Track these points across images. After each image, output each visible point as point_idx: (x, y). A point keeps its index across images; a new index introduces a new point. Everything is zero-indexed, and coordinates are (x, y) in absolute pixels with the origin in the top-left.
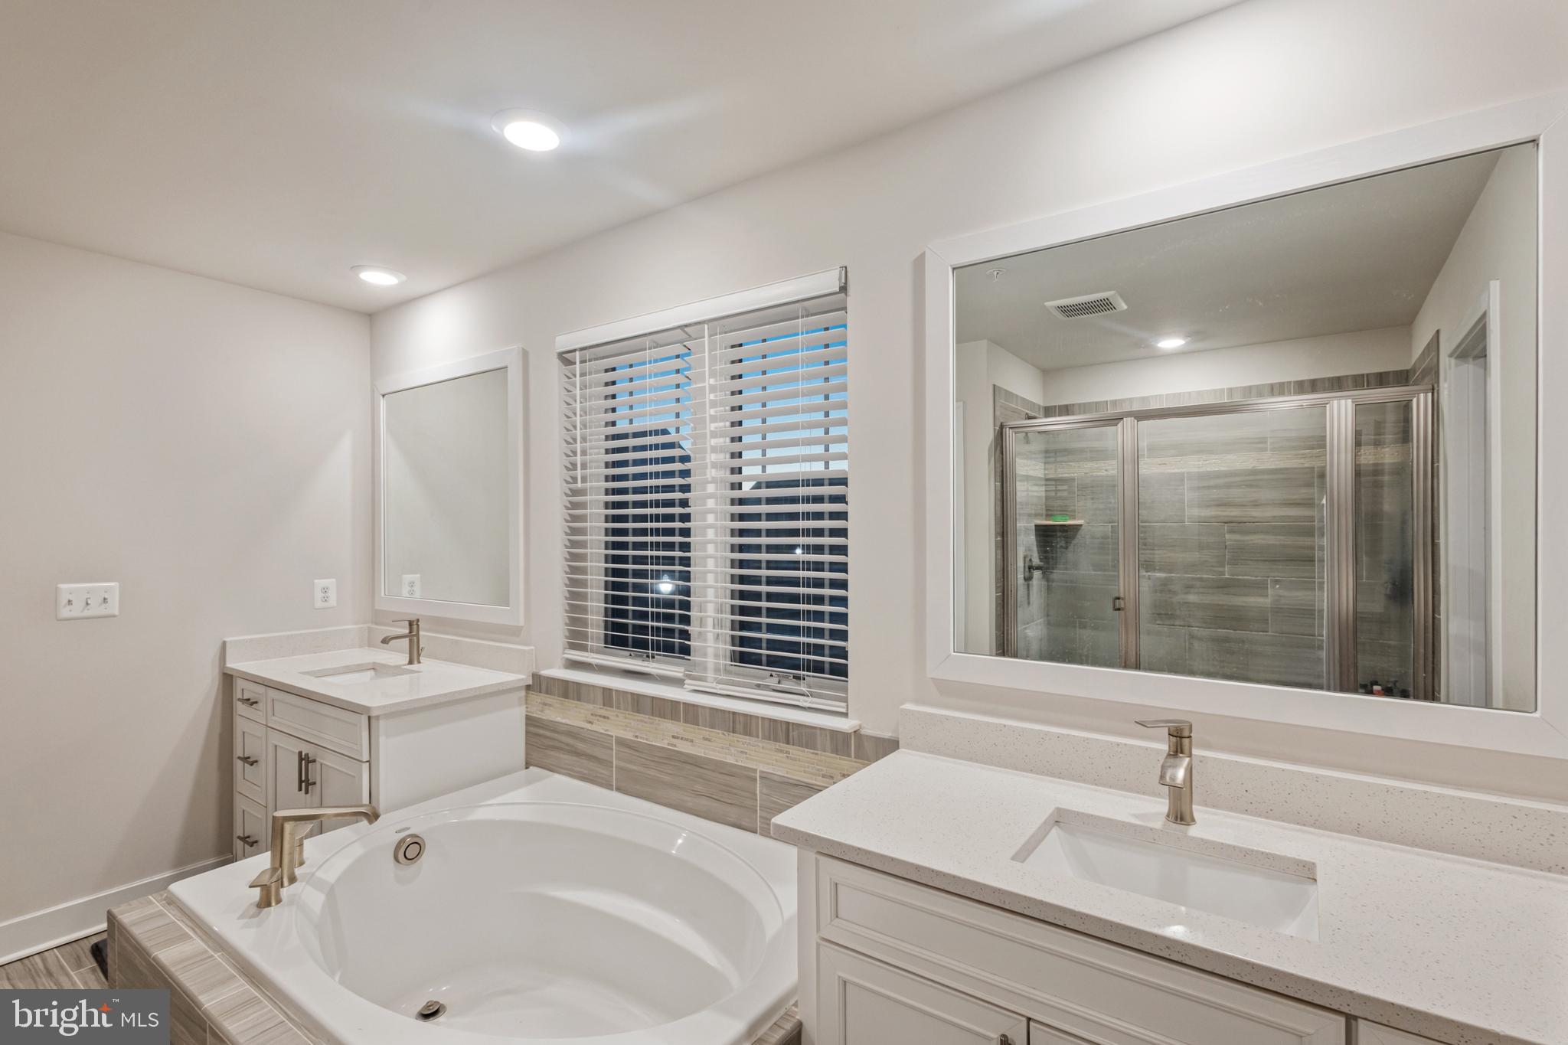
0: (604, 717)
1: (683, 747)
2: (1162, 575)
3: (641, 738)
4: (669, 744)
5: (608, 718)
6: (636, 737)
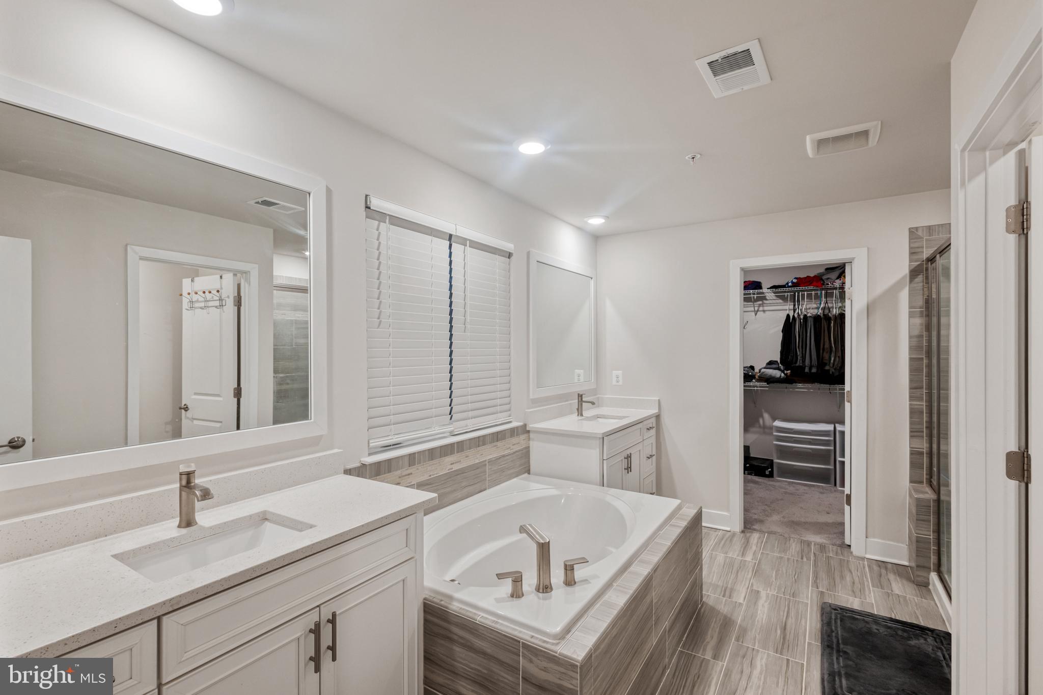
0: (409, 475)
1: (456, 467)
2: (282, 375)
3: (433, 475)
4: (449, 470)
5: (411, 474)
6: (430, 476)
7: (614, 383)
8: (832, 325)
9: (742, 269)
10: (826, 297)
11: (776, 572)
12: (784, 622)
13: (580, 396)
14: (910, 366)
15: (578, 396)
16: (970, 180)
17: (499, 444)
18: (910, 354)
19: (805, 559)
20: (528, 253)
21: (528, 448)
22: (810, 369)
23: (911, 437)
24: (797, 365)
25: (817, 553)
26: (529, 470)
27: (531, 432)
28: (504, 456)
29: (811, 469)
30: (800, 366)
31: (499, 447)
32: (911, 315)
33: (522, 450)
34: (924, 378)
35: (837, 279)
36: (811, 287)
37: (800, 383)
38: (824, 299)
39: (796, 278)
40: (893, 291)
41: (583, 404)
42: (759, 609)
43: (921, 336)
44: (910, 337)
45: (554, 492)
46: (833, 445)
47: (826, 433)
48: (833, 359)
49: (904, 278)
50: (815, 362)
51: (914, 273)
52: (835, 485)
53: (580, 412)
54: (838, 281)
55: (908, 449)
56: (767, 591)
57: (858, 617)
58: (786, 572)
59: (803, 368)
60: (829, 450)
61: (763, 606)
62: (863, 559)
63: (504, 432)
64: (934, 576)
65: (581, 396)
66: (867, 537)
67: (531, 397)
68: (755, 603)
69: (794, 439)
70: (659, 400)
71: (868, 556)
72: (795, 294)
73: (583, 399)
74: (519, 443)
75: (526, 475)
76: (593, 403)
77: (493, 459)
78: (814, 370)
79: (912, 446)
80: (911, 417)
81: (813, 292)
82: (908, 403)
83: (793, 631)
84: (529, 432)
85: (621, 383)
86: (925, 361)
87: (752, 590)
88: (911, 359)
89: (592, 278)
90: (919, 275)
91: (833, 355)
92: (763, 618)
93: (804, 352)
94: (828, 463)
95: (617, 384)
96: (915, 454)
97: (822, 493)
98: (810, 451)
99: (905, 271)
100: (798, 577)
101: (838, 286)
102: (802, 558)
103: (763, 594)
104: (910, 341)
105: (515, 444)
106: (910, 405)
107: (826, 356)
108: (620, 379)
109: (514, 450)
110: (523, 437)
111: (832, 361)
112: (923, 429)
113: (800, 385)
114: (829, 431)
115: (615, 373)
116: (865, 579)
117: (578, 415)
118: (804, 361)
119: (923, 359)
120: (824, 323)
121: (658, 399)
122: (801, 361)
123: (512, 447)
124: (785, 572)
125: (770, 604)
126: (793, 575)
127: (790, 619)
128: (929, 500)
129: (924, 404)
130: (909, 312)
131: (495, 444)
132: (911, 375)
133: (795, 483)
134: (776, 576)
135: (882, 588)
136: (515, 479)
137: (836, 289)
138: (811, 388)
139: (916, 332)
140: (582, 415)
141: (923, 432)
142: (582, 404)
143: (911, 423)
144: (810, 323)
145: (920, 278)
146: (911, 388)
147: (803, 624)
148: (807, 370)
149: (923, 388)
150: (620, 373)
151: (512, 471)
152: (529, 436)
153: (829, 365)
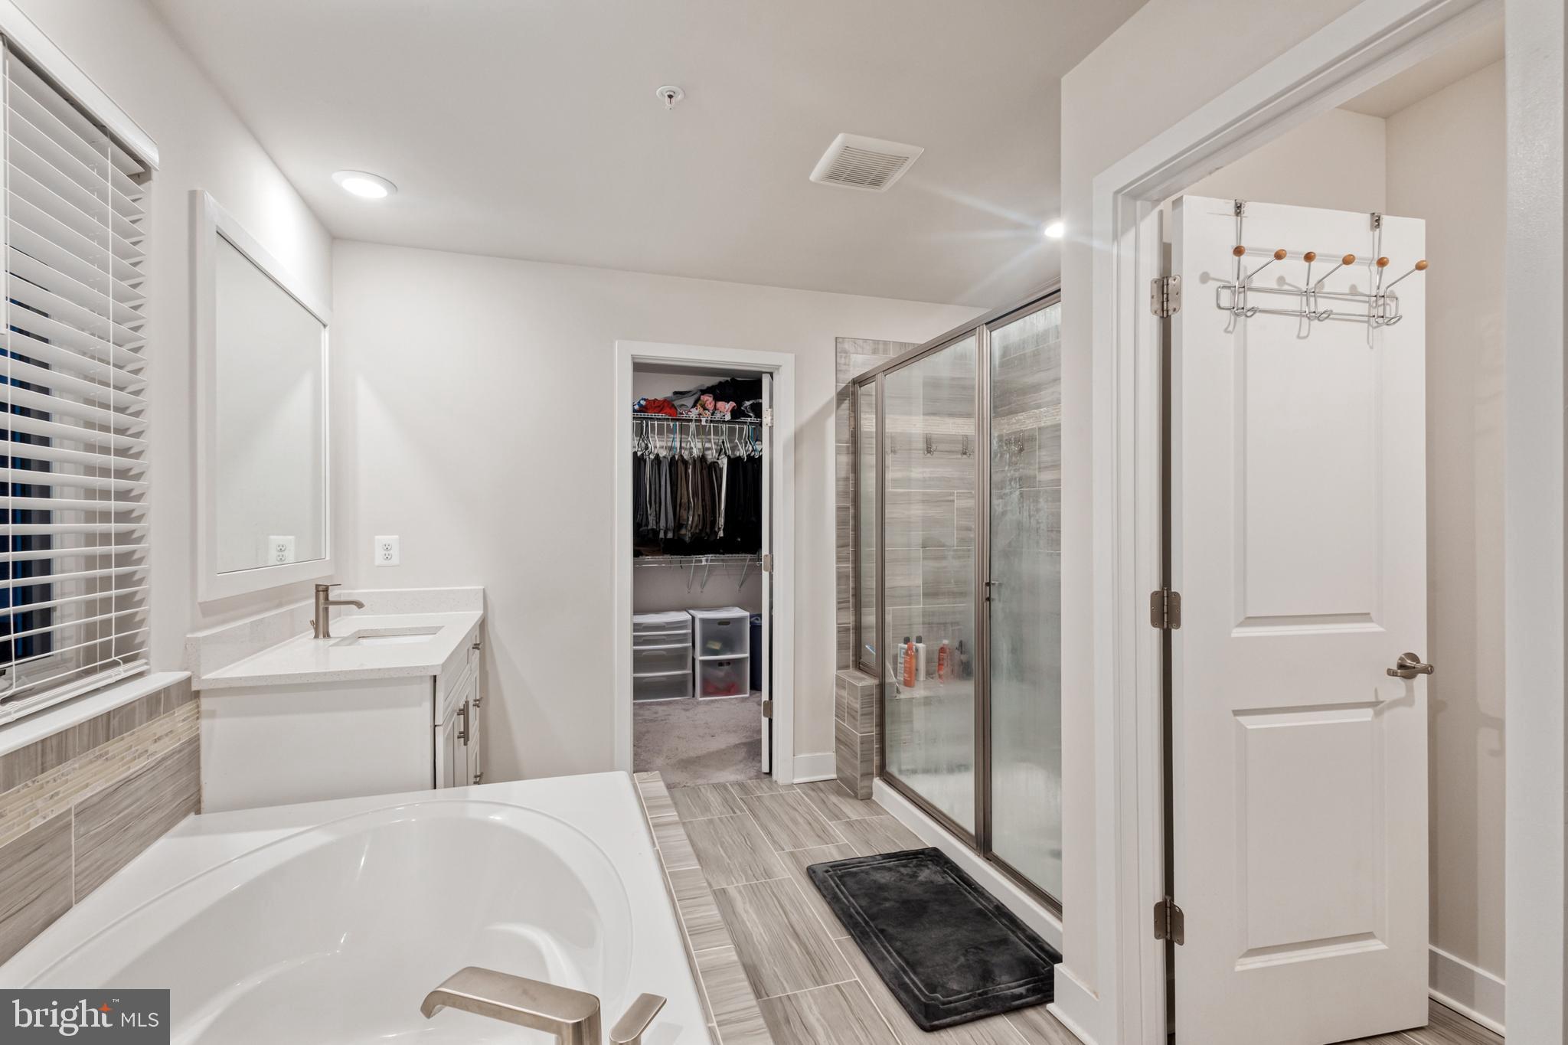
7: (379, 560)
8: (690, 471)
9: (633, 357)
10: (681, 433)
11: (722, 847)
12: (788, 924)
13: (322, 591)
14: (838, 516)
15: (317, 591)
16: (1123, 233)
17: (114, 747)
18: (837, 503)
19: (737, 811)
20: (193, 195)
21: (195, 742)
22: (666, 533)
23: (839, 609)
24: (649, 528)
25: (744, 797)
26: (199, 802)
27: (202, 695)
28: (128, 781)
29: (664, 679)
30: (653, 529)
31: (114, 757)
32: (838, 452)
33: (180, 751)
34: (851, 533)
35: (692, 407)
36: (660, 416)
37: (647, 555)
38: (678, 436)
39: (645, 400)
40: (820, 416)
41: (331, 608)
42: (745, 919)
43: (847, 479)
44: (837, 480)
45: (317, 839)
46: (691, 641)
47: (680, 625)
48: (691, 519)
49: (830, 402)
50: (671, 523)
51: (841, 396)
52: (694, 696)
53: (321, 628)
54: (694, 410)
55: (835, 626)
56: (733, 883)
57: (854, 869)
58: (733, 841)
59: (656, 532)
60: (685, 649)
61: (746, 912)
62: (791, 786)
63: (129, 707)
64: (878, 783)
65: (326, 590)
66: (794, 756)
67: (203, 595)
68: (734, 913)
69: (643, 638)
70: (484, 590)
71: (797, 780)
72: (642, 423)
73: (331, 598)
74: (171, 732)
75: (192, 817)
76: (359, 605)
77: (96, 799)
78: (670, 535)
79: (839, 622)
80: (838, 584)
81: (665, 423)
82: (835, 566)
83: (808, 934)
84: (197, 694)
85: (395, 560)
86: (851, 511)
87: (714, 890)
88: (839, 509)
89: (325, 326)
90: (845, 400)
91: (691, 513)
92: (761, 934)
93: (657, 509)
94: (683, 668)
95: (386, 562)
96: (842, 630)
97: (686, 710)
98: (664, 653)
99: (831, 394)
100: (750, 842)
101: (694, 418)
102: (734, 813)
103: (732, 891)
104: (837, 485)
105: (159, 739)
106: (838, 568)
107: (684, 513)
108: (395, 552)
109: (159, 756)
110: (184, 711)
111: (690, 522)
112: (849, 598)
113: (649, 558)
114: (686, 621)
115: (382, 539)
116: (815, 814)
117: (316, 636)
118: (658, 522)
119: (849, 508)
120: (681, 467)
121: (482, 587)
122: (655, 523)
123: (152, 748)
124: (730, 841)
125: (751, 902)
126: (744, 842)
127: (790, 915)
128: (872, 687)
129: (850, 565)
130: (837, 446)
131: (97, 751)
132: (838, 529)
133: (651, 704)
134: (725, 852)
135: (839, 819)
136: (162, 841)
137: (691, 420)
138: (661, 562)
139: (843, 474)
140: (327, 635)
141: (849, 602)
142: (326, 610)
143: (839, 592)
144: (665, 468)
145: (846, 404)
146: (838, 547)
147: (810, 915)
148: (662, 535)
149: (849, 545)
150: (392, 539)
151: (152, 819)
152: (198, 707)
153: (686, 527)
